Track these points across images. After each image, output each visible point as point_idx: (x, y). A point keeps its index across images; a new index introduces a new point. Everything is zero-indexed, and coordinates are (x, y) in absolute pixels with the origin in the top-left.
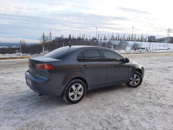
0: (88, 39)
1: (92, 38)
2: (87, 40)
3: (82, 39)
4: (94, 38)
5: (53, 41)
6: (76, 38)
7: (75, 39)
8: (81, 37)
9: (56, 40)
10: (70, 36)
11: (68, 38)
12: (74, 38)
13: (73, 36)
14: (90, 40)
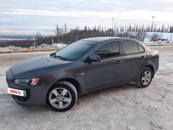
0: (104, 30)
2: (102, 31)
3: (98, 31)
4: (110, 29)
5: (69, 33)
6: (92, 30)
7: (91, 31)
8: (97, 29)
10: (86, 28)
11: (84, 30)
12: (89, 30)
13: (89, 28)
14: (106, 31)
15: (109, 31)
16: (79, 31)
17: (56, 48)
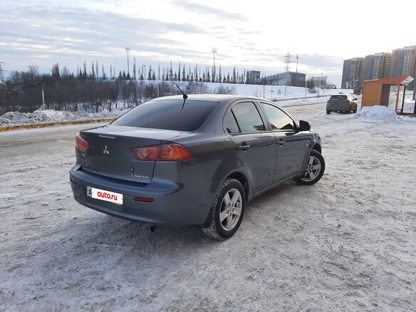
0: (108, 76)
1: (117, 76)
2: (104, 78)
3: (92, 77)
4: (124, 74)
5: (8, 83)
6: (75, 75)
7: (72, 77)
8: (89, 72)
9: (15, 80)
10: (56, 69)
11: (51, 74)
12: (68, 74)
13: (65, 69)
14: (113, 78)
15: (120, 77)
16: (38, 77)
17: (44, 120)
